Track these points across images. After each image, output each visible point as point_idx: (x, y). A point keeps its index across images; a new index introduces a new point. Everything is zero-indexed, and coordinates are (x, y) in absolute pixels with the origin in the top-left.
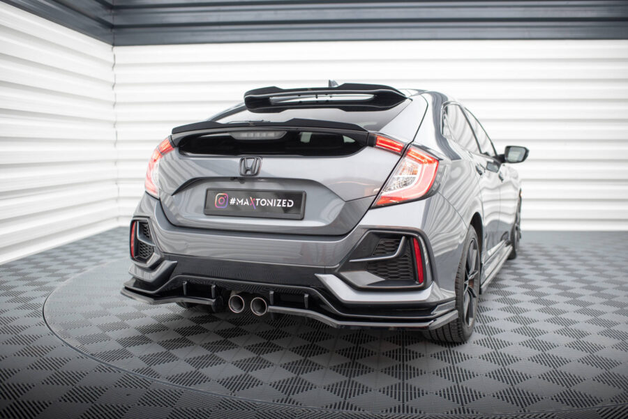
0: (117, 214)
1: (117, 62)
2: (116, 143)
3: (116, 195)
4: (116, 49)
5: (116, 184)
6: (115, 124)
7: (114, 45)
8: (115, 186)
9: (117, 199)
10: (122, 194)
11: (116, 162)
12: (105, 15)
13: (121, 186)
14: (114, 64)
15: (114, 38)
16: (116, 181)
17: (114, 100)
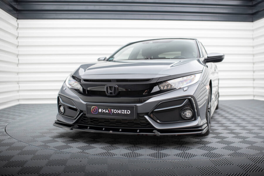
0: (18, 98)
1: (19, 27)
2: (18, 64)
3: (18, 89)
4: (18, 20)
5: (18, 84)
6: (18, 55)
7: (18, 19)
8: (18, 85)
9: (18, 91)
10: (20, 89)
11: (18, 73)
12: (15, 5)
13: (20, 85)
14: (18, 28)
15: (18, 16)
16: (18, 82)
17: (17, 44)
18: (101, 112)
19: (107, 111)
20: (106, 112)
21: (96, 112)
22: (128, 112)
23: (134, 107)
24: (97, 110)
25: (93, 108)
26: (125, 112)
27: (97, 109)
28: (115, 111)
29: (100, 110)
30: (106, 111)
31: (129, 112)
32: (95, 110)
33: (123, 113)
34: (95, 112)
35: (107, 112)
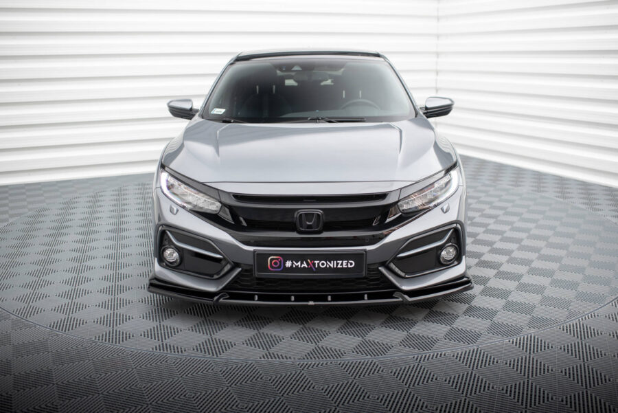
18: (292, 266)
19: (305, 265)
20: (303, 265)
21: (279, 267)
22: (349, 264)
23: (363, 254)
24: (280, 264)
25: (272, 260)
26: (343, 264)
27: (280, 262)
28: (323, 264)
29: (288, 264)
30: (301, 265)
31: (352, 264)
32: (276, 263)
33: (339, 266)
34: (275, 268)
35: (304, 267)
